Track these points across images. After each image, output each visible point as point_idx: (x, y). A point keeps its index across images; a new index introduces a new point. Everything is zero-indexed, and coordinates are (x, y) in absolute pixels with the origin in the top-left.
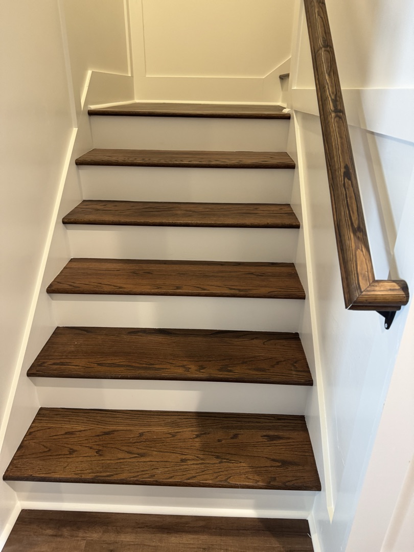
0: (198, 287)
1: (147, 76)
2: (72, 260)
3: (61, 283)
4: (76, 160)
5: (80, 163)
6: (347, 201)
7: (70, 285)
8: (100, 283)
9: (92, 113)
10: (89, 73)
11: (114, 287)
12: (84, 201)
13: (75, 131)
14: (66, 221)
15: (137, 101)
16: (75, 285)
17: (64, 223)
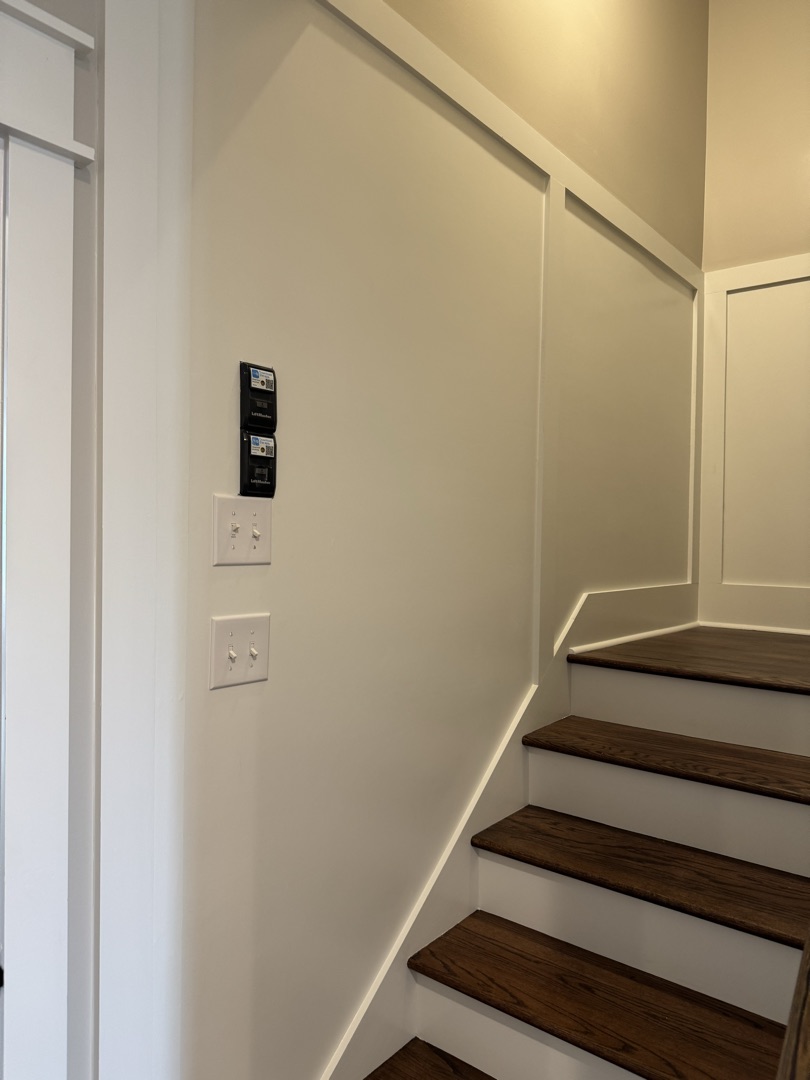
0: (669, 1064)
1: (725, 583)
2: (479, 915)
3: (434, 956)
4: (525, 737)
5: (531, 741)
6: (802, 1014)
7: (445, 966)
8: (491, 980)
9: (573, 660)
10: (584, 597)
11: (509, 998)
12: (529, 807)
13: (534, 688)
14: (476, 841)
15: (701, 622)
16: (453, 967)
17: (473, 844)
